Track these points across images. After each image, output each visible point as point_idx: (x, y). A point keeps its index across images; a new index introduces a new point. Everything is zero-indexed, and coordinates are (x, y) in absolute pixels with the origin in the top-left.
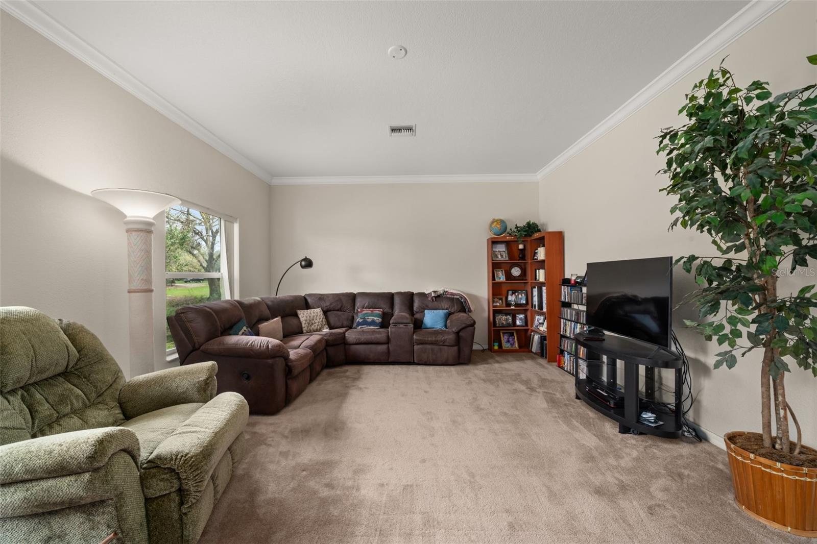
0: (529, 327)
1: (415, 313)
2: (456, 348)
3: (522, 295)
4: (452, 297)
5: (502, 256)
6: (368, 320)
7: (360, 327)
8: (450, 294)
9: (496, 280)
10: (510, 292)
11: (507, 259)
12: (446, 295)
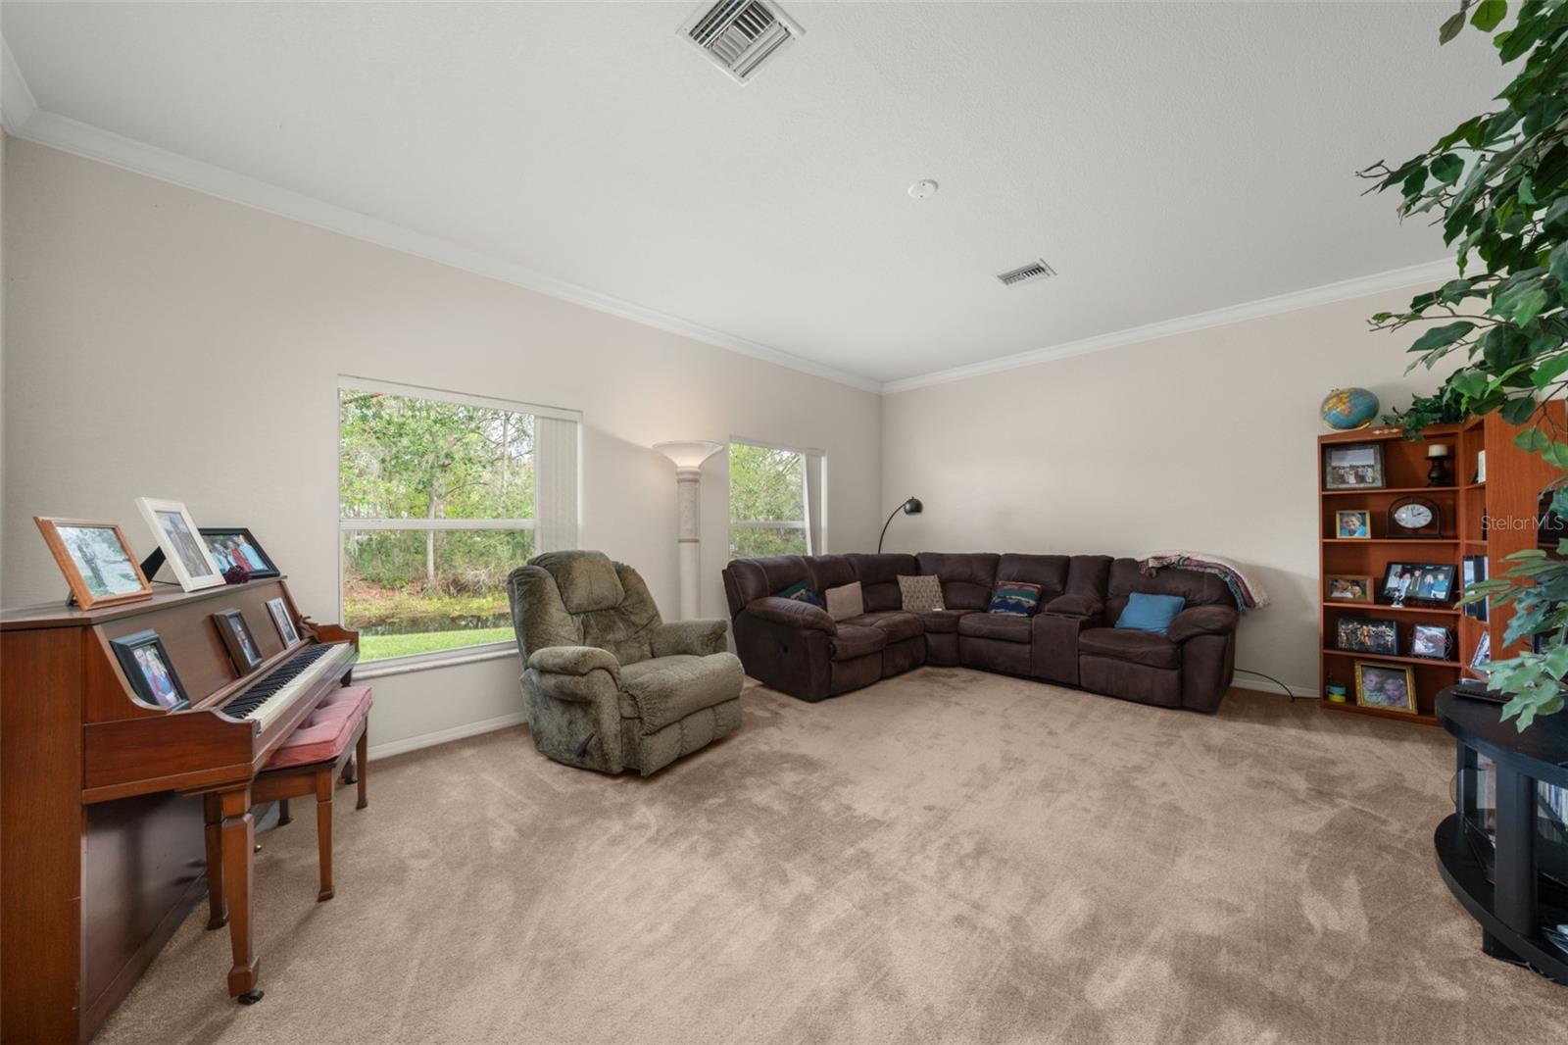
0: (1461, 664)
1: (1110, 596)
2: (1174, 674)
3: (1435, 578)
4: (1201, 570)
5: (1361, 479)
6: (1010, 601)
7: (993, 611)
8: (1195, 563)
9: (1338, 536)
10: (1398, 568)
11: (1379, 484)
12: (1183, 565)
